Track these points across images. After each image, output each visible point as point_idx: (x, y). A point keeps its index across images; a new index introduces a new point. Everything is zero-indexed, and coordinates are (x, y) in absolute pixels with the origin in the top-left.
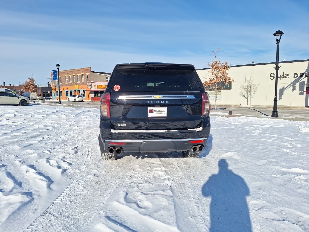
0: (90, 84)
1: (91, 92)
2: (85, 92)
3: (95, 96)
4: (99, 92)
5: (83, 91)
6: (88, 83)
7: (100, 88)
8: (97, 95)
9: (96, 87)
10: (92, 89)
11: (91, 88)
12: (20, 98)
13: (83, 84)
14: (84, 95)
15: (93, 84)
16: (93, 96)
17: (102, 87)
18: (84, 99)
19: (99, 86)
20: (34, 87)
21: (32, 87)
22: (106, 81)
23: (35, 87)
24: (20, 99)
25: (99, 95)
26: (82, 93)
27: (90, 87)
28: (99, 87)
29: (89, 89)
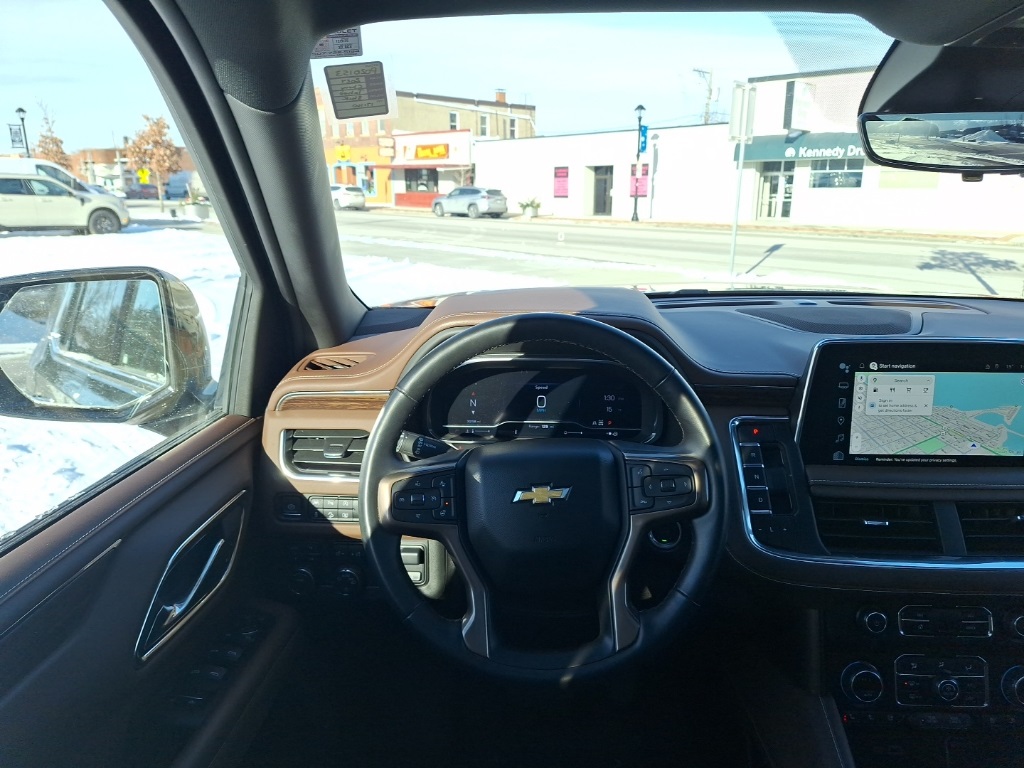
0: (390, 142)
1: (394, 173)
2: (372, 173)
3: (408, 187)
4: (424, 172)
5: (367, 168)
6: (384, 137)
7: (427, 157)
8: (414, 184)
9: (411, 153)
10: (396, 162)
11: (393, 158)
12: (90, 200)
13: (365, 142)
14: (369, 185)
15: (401, 142)
16: (400, 186)
17: (432, 152)
18: (370, 199)
19: (424, 148)
20: (168, 152)
21: (162, 153)
22: (449, 128)
23: (172, 155)
24: (89, 207)
25: (422, 184)
26: (361, 176)
27: (390, 152)
28: (422, 153)
29: (388, 162)
